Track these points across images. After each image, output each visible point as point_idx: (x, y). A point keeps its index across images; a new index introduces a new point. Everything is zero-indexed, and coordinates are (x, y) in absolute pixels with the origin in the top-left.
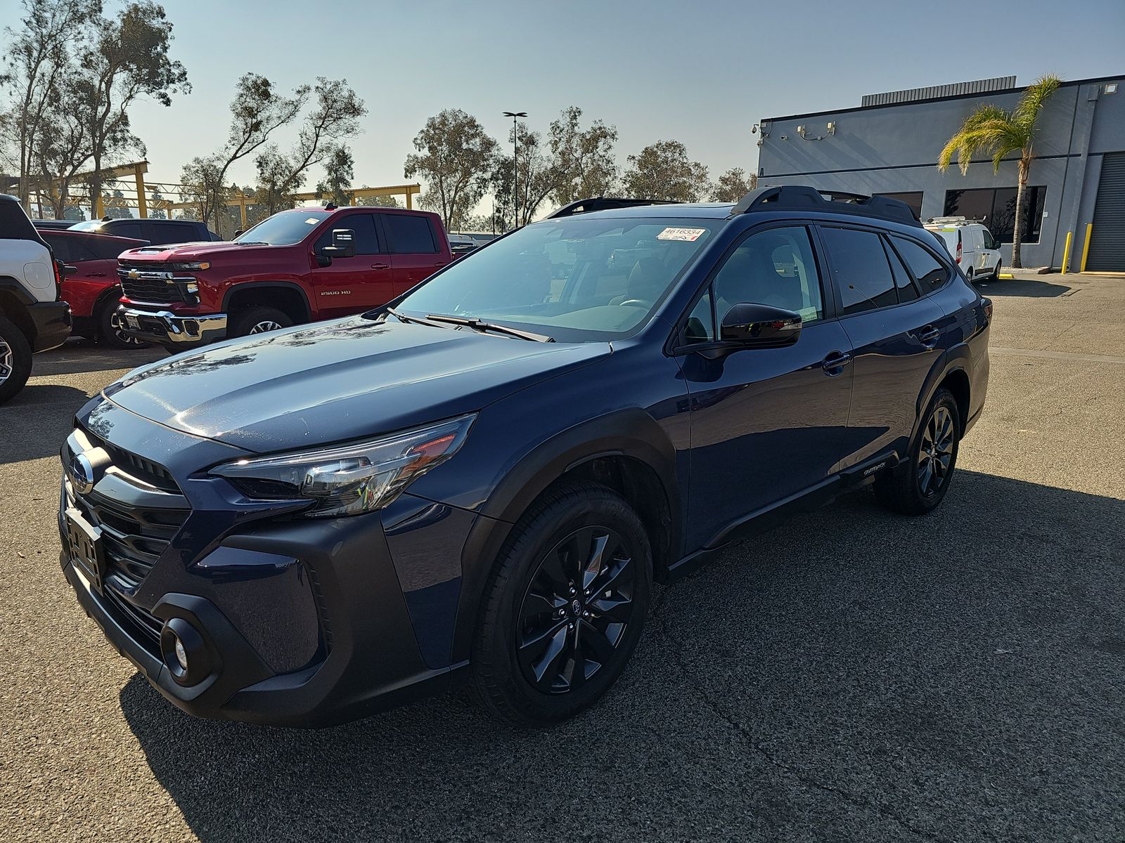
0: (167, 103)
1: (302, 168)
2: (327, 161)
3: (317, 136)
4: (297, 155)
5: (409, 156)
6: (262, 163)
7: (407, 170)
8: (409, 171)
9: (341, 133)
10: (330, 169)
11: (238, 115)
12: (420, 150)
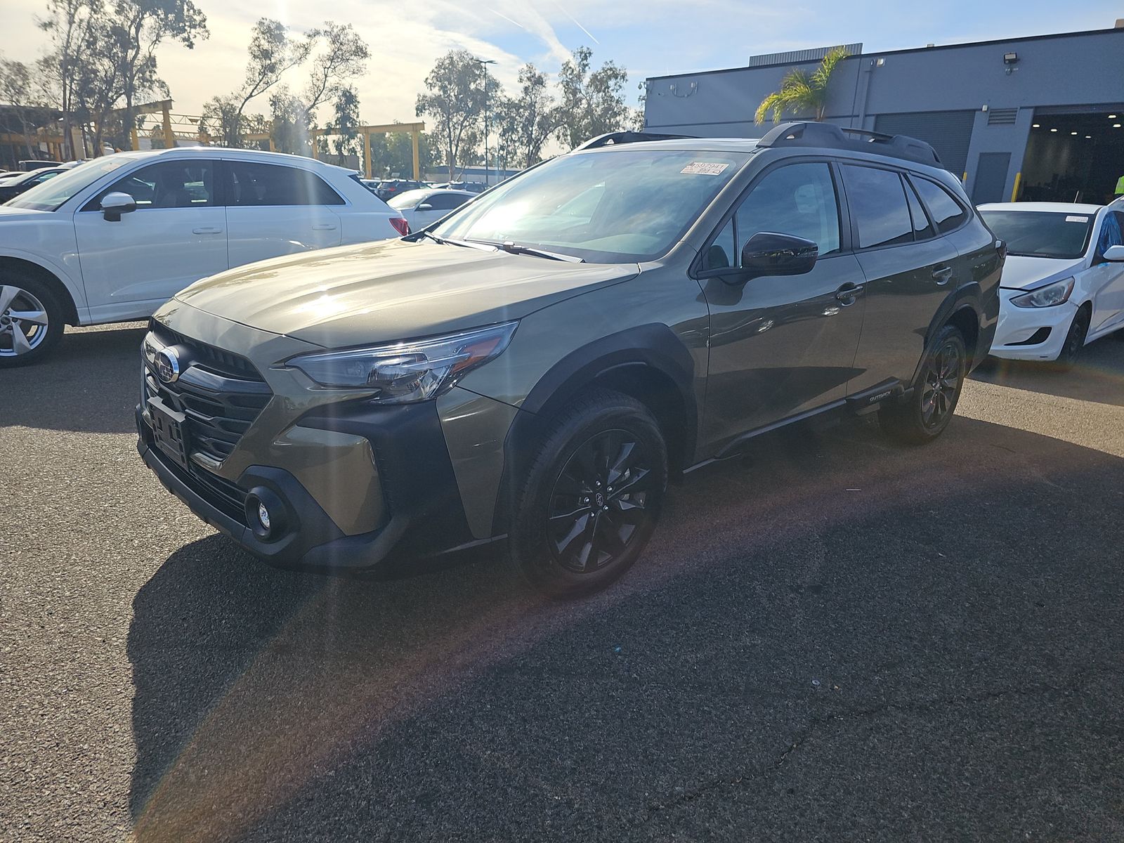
0: (191, 46)
1: (312, 107)
2: (335, 100)
3: (326, 76)
4: (309, 94)
5: (419, 95)
6: (275, 102)
7: (417, 109)
8: (420, 110)
9: (347, 73)
10: (339, 108)
11: (255, 57)
12: (431, 90)
